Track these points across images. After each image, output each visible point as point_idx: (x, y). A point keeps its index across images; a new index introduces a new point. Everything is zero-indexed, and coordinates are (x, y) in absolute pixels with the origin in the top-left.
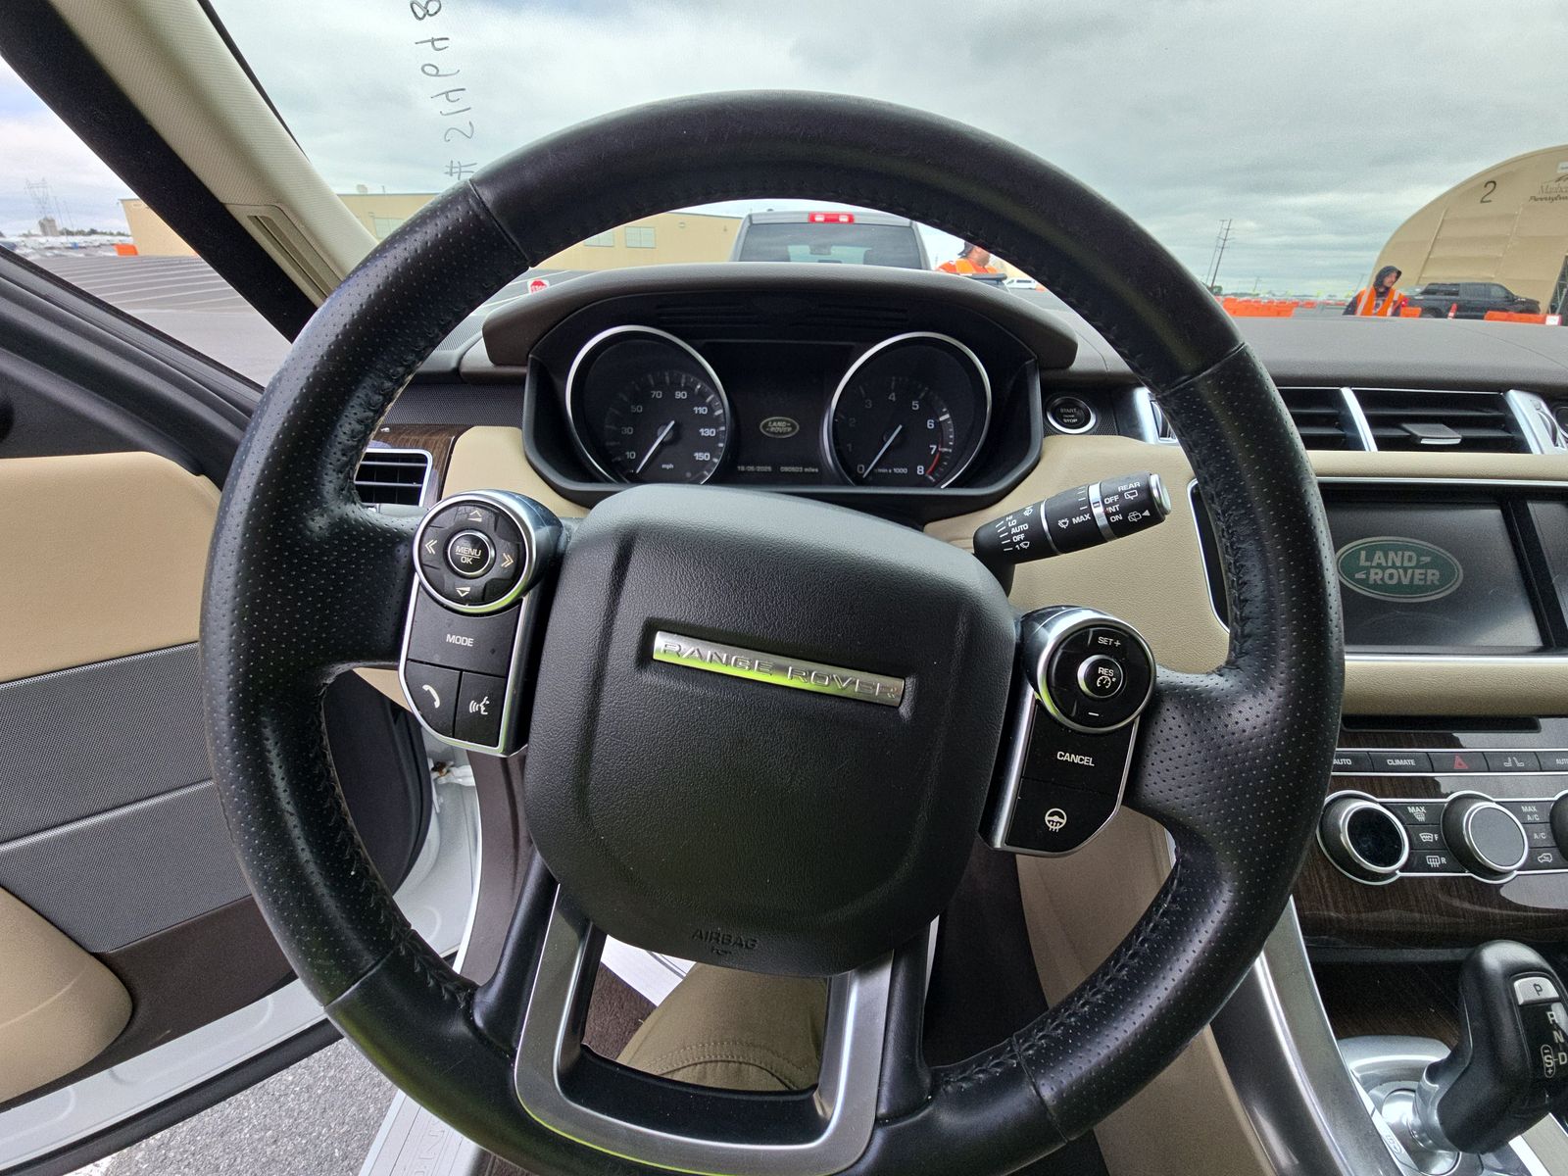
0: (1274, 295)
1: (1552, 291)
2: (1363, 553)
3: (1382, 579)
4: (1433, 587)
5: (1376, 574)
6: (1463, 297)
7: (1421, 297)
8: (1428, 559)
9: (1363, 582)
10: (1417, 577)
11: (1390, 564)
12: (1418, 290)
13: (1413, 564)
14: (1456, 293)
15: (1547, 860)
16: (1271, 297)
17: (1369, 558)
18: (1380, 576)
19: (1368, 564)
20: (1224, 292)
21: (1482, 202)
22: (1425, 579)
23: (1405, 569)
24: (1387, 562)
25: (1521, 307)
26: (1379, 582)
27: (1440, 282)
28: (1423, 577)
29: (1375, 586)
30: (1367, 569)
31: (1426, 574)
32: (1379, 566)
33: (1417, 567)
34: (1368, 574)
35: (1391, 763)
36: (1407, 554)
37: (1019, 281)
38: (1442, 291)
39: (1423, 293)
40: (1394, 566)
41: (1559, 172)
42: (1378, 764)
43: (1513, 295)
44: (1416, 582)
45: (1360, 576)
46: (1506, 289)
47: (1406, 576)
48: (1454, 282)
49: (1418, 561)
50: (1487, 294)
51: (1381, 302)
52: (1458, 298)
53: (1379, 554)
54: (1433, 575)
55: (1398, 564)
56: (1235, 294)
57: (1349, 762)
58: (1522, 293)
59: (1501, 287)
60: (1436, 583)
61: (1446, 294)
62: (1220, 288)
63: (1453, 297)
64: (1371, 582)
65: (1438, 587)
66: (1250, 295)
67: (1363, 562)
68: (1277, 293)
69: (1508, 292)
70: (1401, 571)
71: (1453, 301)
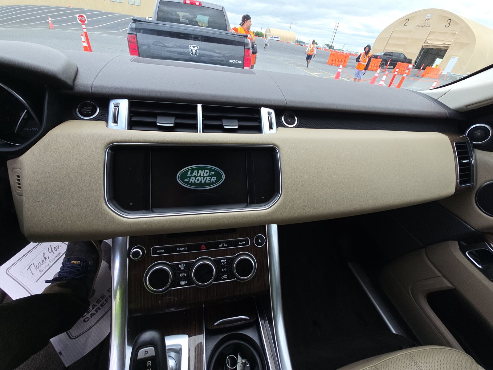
0: (348, 51)
1: (417, 56)
2: (190, 171)
3: (195, 181)
4: (213, 183)
5: (193, 179)
6: (393, 57)
7: (383, 56)
8: (213, 173)
9: (187, 183)
10: (208, 179)
11: (199, 175)
12: (383, 54)
13: (208, 175)
14: (392, 56)
15: (225, 277)
16: (347, 51)
17: (191, 173)
18: (194, 180)
19: (191, 175)
20: (334, 48)
21: (404, 26)
22: (210, 181)
23: (204, 177)
24: (198, 175)
25: (408, 61)
26: (193, 182)
27: (388, 51)
28: (210, 180)
29: (192, 184)
30: (190, 177)
31: (211, 179)
32: (195, 176)
33: (208, 176)
34: (189, 180)
35: (178, 249)
36: (206, 171)
37: (274, 37)
38: (389, 54)
39: (384, 55)
40: (200, 176)
41: (426, 17)
42: (174, 250)
43: (406, 57)
44: (207, 182)
45: (186, 180)
46: (404, 55)
47: (204, 179)
48: (392, 52)
49: (210, 174)
50: (399, 57)
51: (366, 56)
52: (392, 57)
53: (196, 171)
54: (214, 179)
55: (202, 175)
56: (337, 49)
57: (163, 251)
58: (408, 57)
59: (404, 54)
60: (214, 182)
61: (389, 56)
62: (334, 47)
63: (391, 57)
64: (190, 182)
65: (215, 183)
66: (341, 50)
67: (189, 175)
68: (349, 51)
69: (405, 56)
70: (202, 178)
71: (390, 58)
